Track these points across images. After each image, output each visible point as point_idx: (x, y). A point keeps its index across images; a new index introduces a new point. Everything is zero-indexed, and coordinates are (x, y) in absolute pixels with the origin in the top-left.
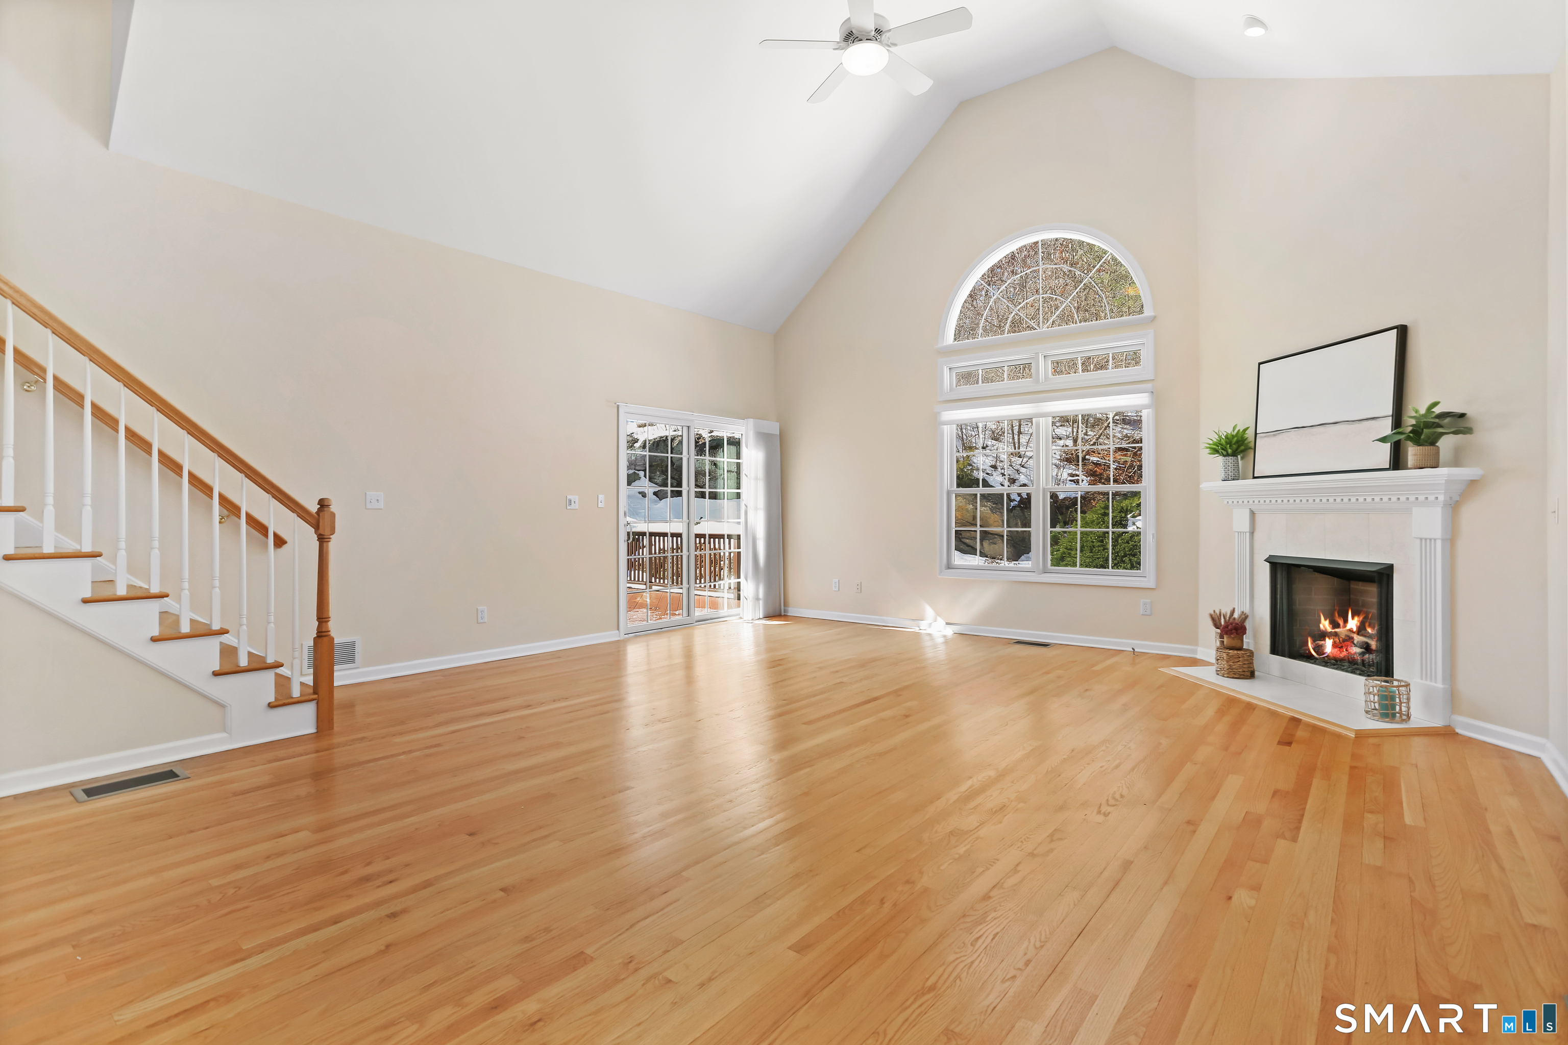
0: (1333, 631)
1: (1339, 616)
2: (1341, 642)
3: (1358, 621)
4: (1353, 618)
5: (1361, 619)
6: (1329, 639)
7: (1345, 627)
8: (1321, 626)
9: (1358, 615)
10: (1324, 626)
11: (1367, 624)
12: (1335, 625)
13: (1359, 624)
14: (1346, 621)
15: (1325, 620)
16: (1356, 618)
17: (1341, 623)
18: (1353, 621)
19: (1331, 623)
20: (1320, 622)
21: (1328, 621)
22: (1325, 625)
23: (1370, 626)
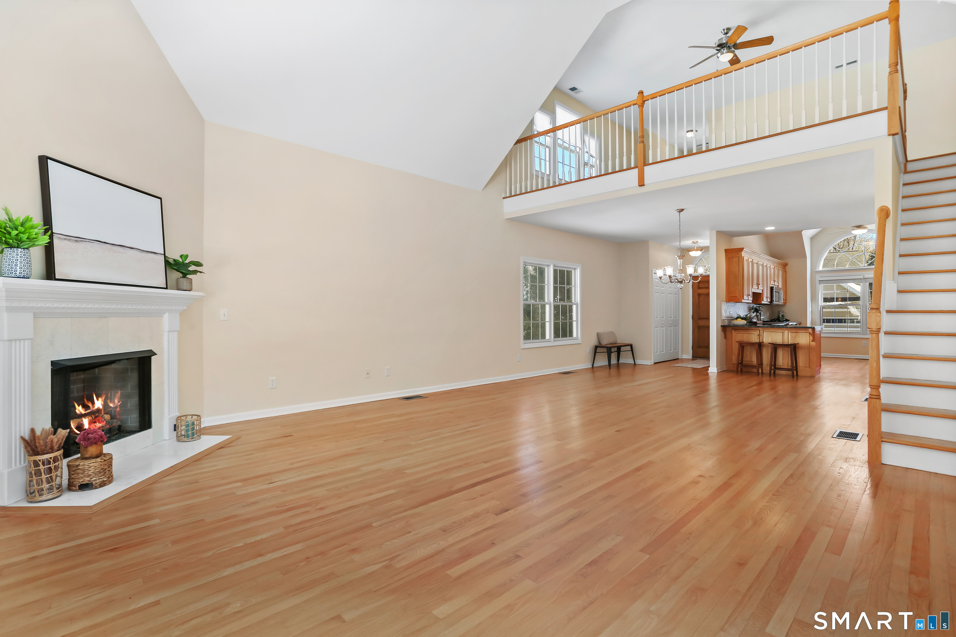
0: (86, 412)
1: (87, 400)
2: (94, 418)
3: (102, 401)
4: (98, 400)
5: (104, 398)
6: (85, 418)
7: (94, 407)
8: (77, 411)
9: (101, 397)
10: (79, 411)
11: (109, 401)
12: (85, 407)
13: (103, 403)
14: (93, 403)
15: (79, 406)
16: (100, 399)
17: (90, 405)
18: (98, 401)
19: (83, 407)
20: (75, 408)
21: (81, 406)
22: (79, 409)
23: (111, 402)
